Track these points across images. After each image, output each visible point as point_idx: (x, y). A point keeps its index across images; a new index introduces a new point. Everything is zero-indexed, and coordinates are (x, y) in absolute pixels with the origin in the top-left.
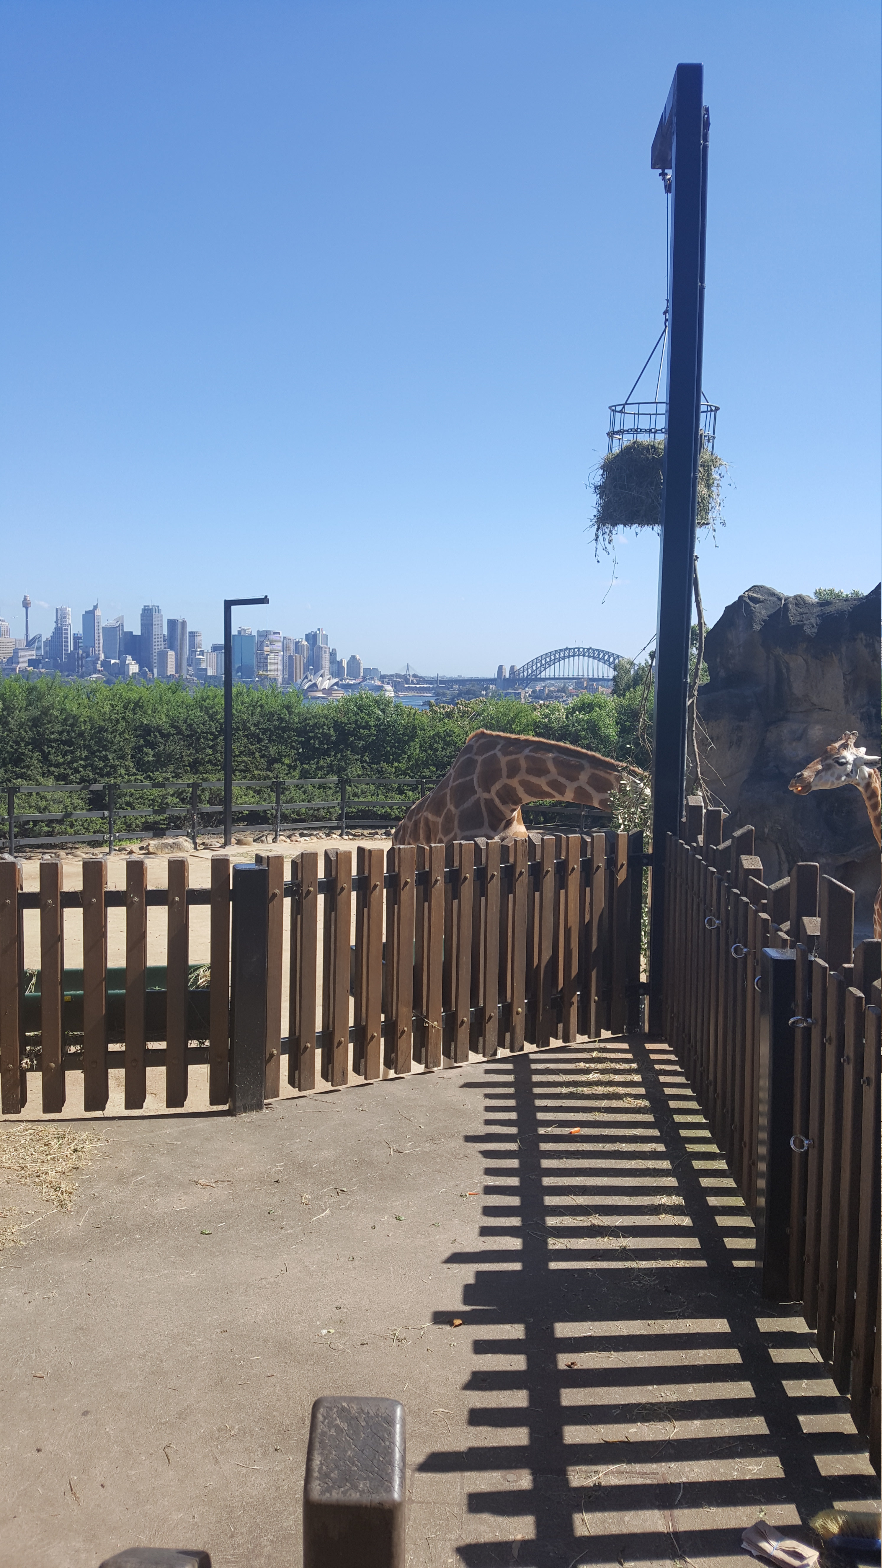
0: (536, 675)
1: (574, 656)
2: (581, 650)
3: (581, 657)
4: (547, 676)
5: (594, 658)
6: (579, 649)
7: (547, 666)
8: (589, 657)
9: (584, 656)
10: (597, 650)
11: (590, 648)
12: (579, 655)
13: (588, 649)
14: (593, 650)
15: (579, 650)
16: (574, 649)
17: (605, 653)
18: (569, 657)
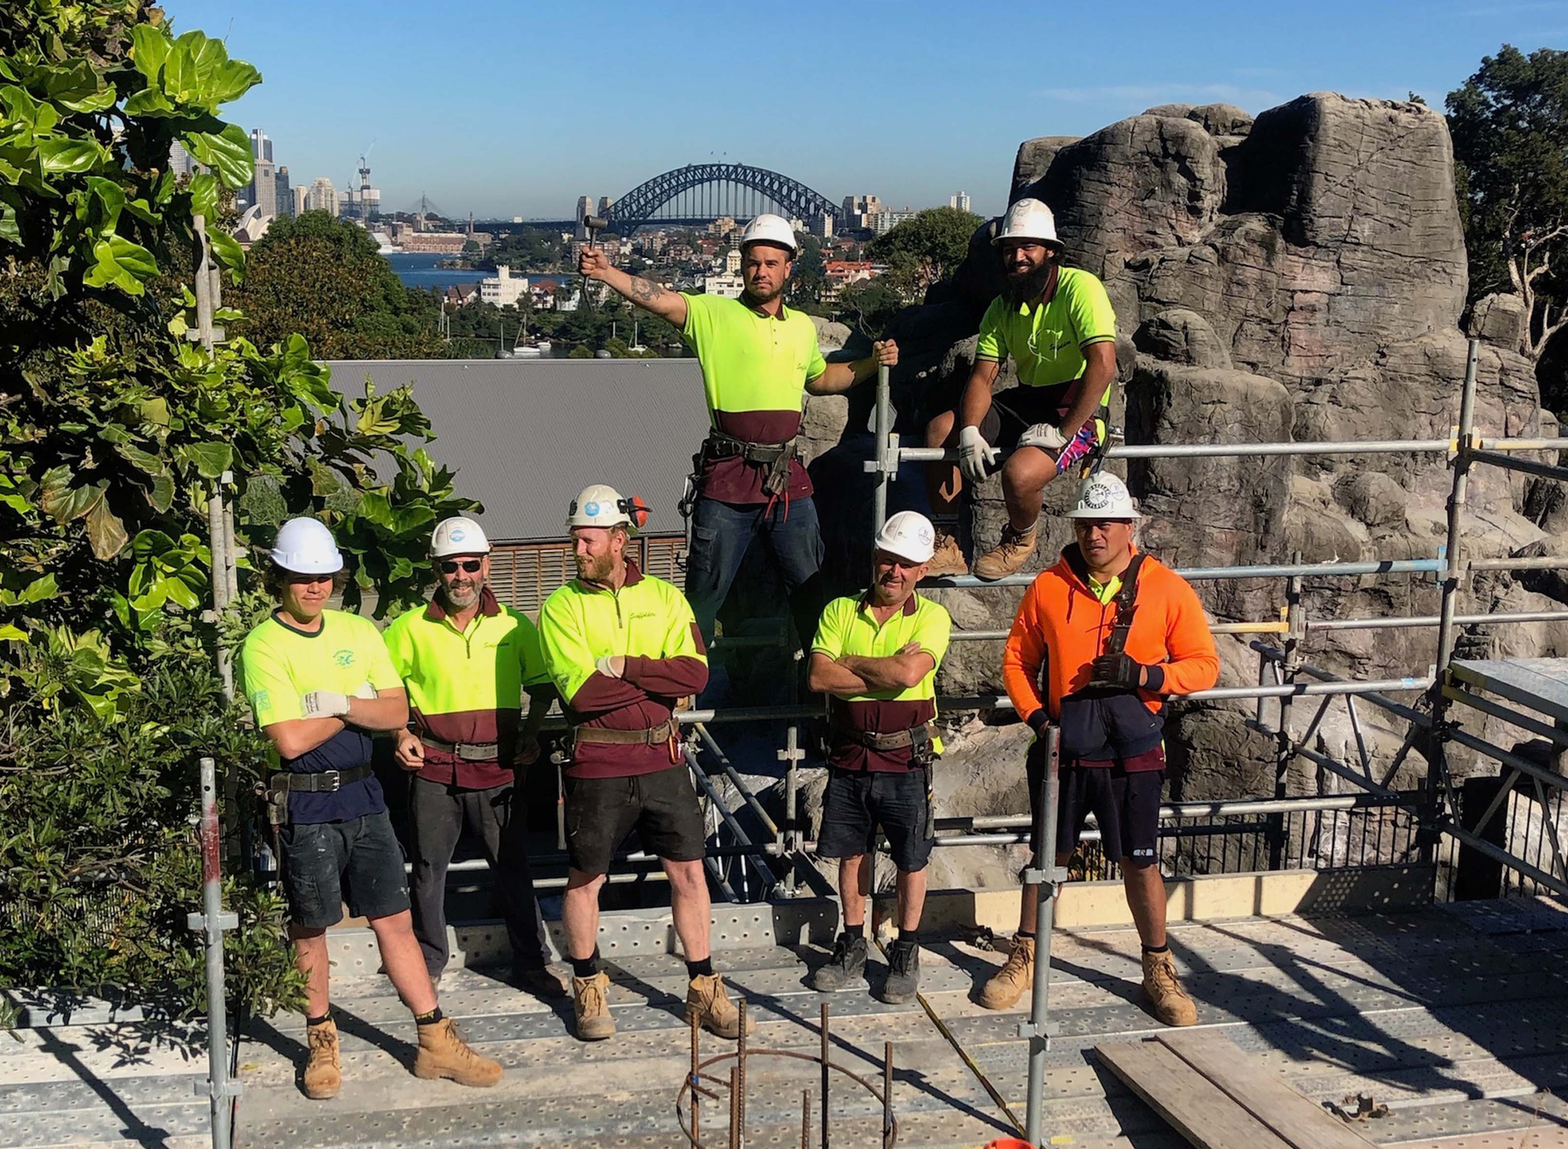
0: (646, 215)
1: (710, 180)
2: (723, 168)
3: (723, 182)
4: (665, 218)
5: (746, 183)
6: (719, 166)
7: (664, 198)
8: (737, 181)
9: (728, 178)
10: (752, 169)
11: (740, 165)
12: (719, 179)
13: (736, 167)
14: (745, 169)
15: (719, 169)
16: (712, 166)
17: (764, 174)
18: (701, 181)
